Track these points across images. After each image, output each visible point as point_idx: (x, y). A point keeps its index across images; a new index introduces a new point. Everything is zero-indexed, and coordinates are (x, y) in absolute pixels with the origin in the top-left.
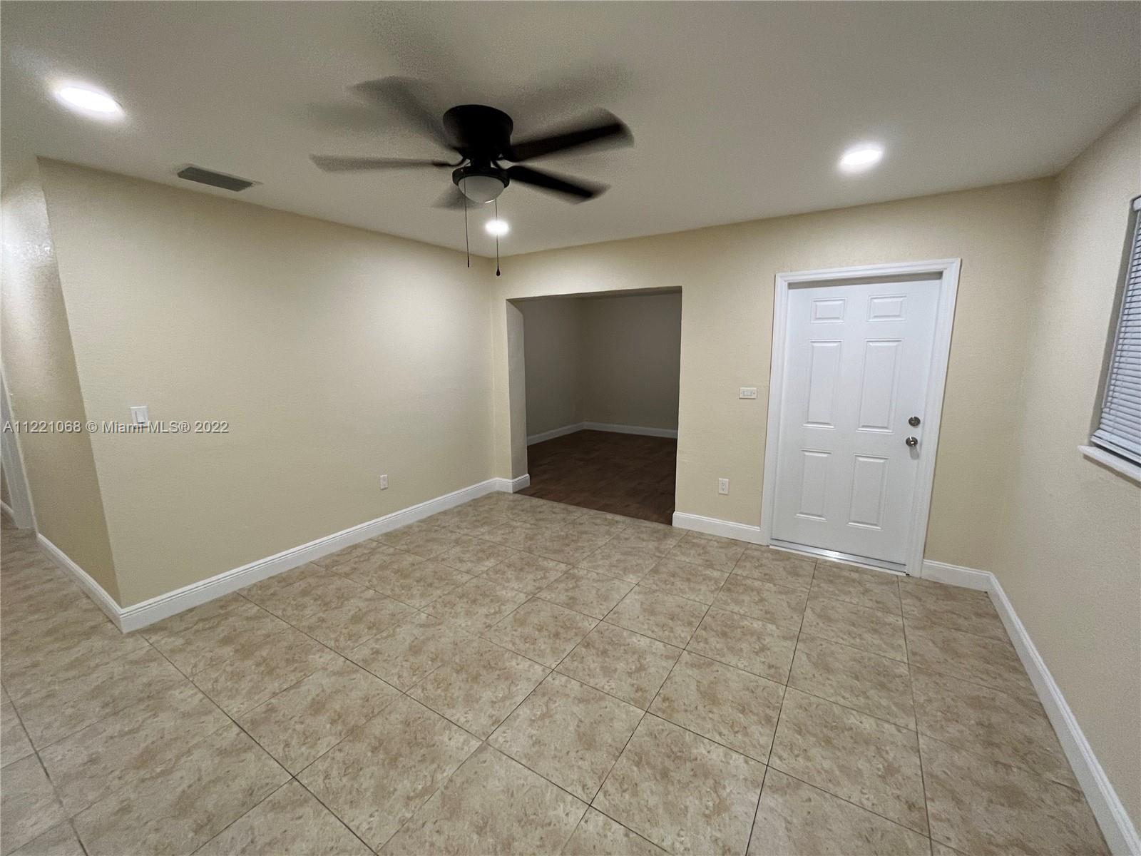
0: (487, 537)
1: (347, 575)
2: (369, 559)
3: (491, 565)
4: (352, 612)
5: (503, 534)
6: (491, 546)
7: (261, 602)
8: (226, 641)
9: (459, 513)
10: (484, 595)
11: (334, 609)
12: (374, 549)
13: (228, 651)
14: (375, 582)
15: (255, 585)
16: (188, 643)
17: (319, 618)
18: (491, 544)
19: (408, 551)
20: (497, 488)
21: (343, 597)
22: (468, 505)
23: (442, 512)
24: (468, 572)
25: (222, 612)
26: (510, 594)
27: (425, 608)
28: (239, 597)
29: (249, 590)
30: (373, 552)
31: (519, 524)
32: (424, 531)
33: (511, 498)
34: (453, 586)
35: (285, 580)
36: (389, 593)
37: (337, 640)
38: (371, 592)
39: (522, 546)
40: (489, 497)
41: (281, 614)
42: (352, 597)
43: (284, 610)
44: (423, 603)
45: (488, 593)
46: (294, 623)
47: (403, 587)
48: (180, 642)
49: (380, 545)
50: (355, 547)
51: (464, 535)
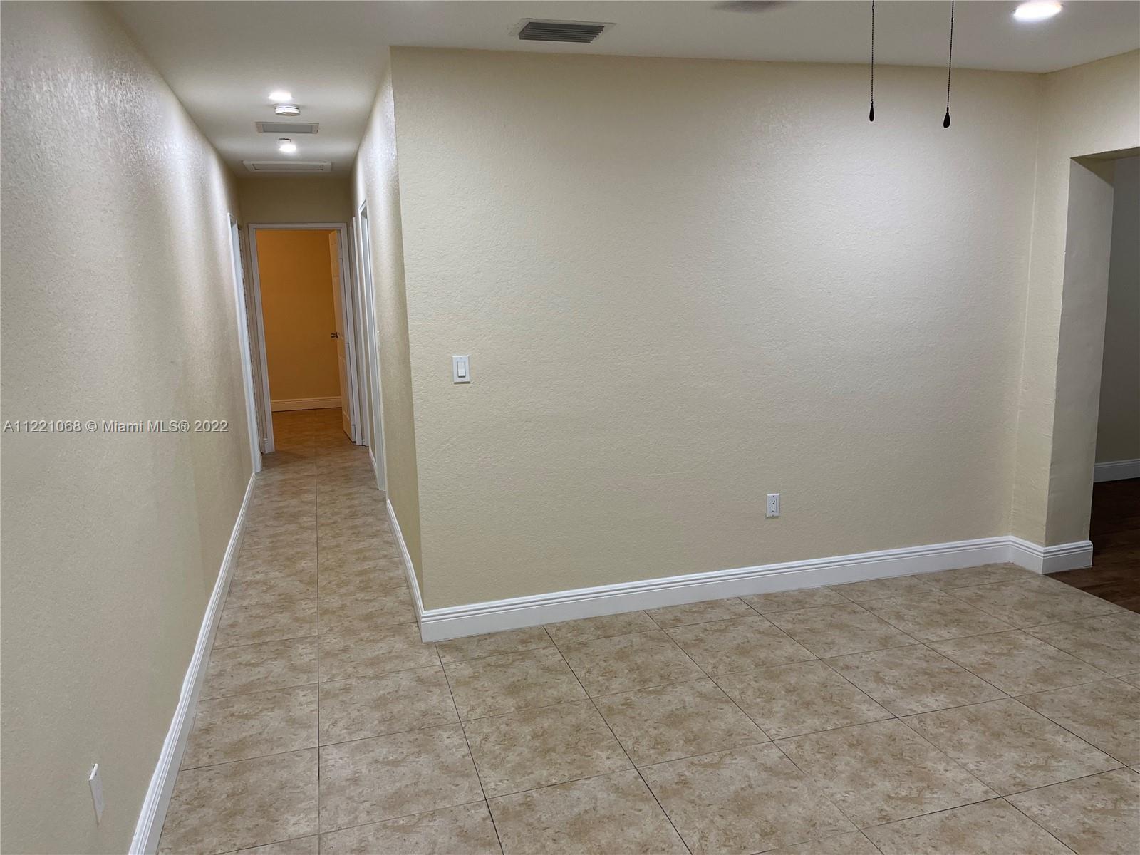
0: (948, 650)
1: (685, 647)
2: (725, 630)
3: (934, 706)
4: (673, 707)
5: (987, 653)
6: (950, 670)
7: (567, 650)
8: (513, 690)
9: (910, 589)
10: (899, 757)
11: (650, 692)
12: (740, 616)
13: (510, 703)
14: (721, 669)
15: (567, 623)
16: (476, 677)
17: (626, 699)
18: (953, 665)
19: (791, 634)
20: (1010, 558)
21: (669, 679)
22: (935, 578)
23: (878, 581)
24: (883, 704)
25: (521, 648)
26: (952, 775)
27: (783, 742)
28: (544, 634)
29: (559, 629)
30: (736, 620)
31: (1030, 642)
32: (833, 606)
33: (1035, 583)
34: (846, 721)
35: (604, 627)
36: (736, 694)
37: (637, 742)
38: (710, 685)
39: (1021, 688)
40: (985, 571)
41: (583, 675)
42: (680, 683)
43: (589, 671)
44: (784, 732)
45: (907, 755)
46: (594, 695)
47: (760, 693)
48: (469, 671)
49: (751, 610)
50: (713, 604)
51: (903, 633)
